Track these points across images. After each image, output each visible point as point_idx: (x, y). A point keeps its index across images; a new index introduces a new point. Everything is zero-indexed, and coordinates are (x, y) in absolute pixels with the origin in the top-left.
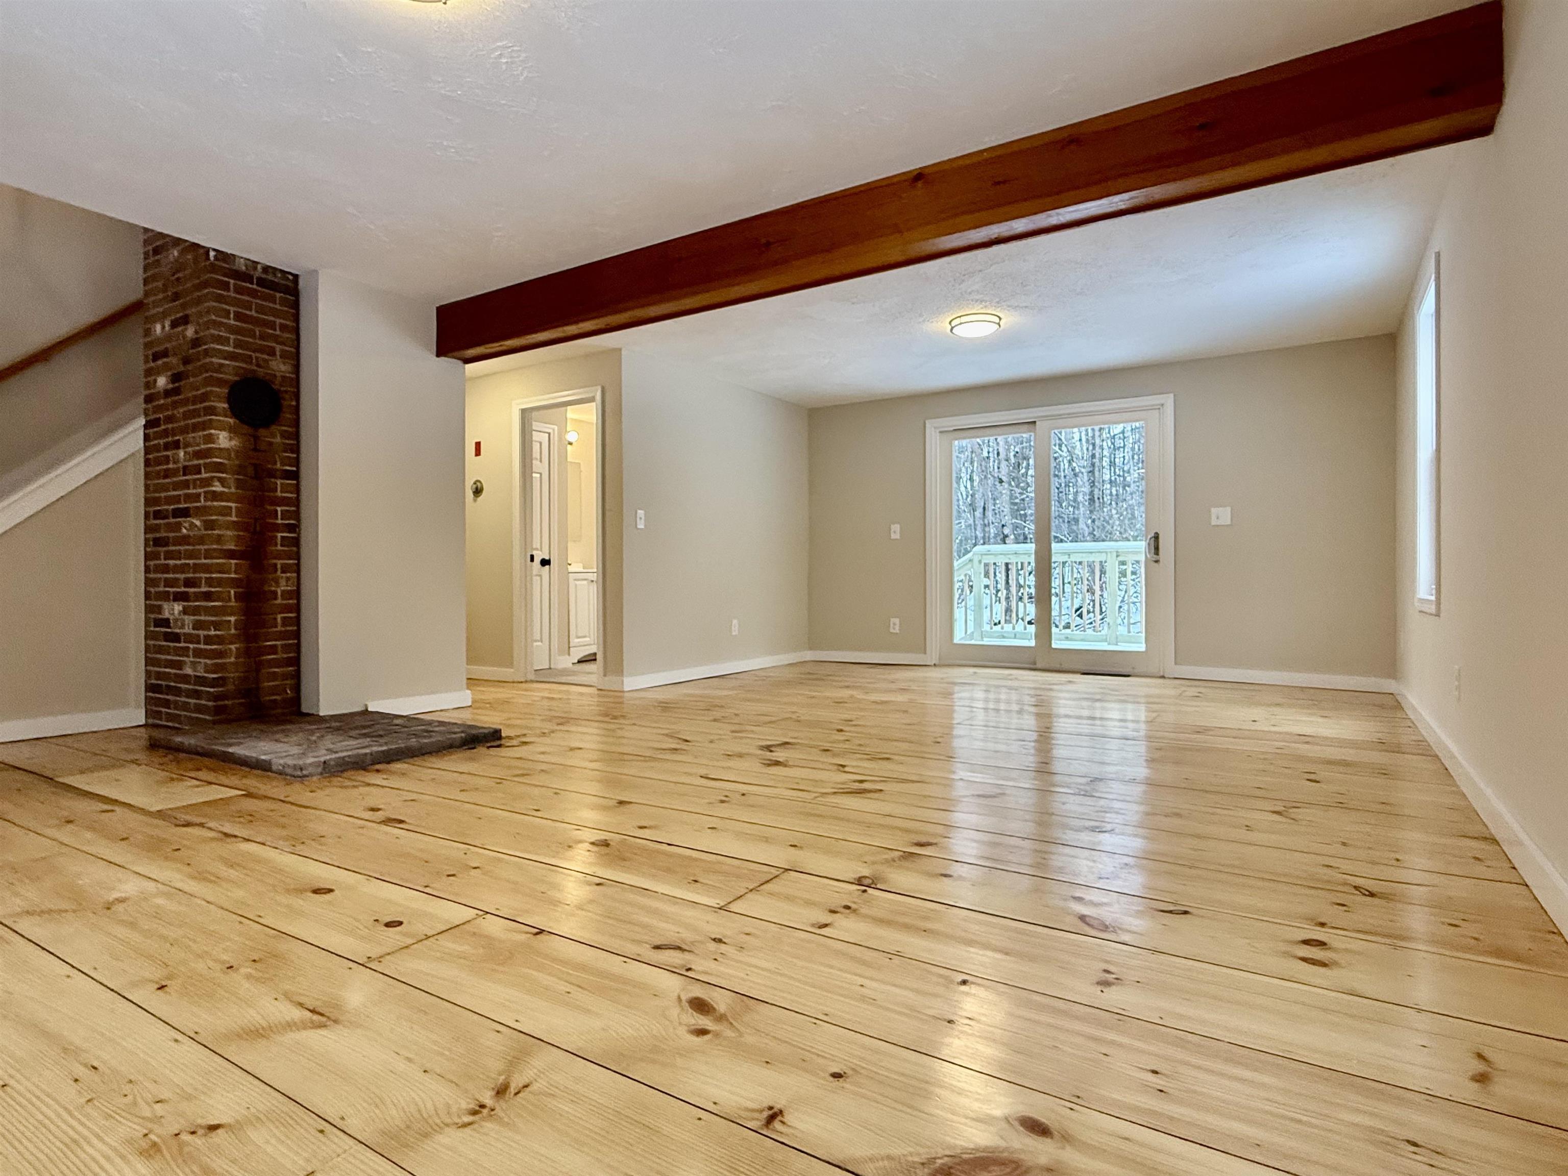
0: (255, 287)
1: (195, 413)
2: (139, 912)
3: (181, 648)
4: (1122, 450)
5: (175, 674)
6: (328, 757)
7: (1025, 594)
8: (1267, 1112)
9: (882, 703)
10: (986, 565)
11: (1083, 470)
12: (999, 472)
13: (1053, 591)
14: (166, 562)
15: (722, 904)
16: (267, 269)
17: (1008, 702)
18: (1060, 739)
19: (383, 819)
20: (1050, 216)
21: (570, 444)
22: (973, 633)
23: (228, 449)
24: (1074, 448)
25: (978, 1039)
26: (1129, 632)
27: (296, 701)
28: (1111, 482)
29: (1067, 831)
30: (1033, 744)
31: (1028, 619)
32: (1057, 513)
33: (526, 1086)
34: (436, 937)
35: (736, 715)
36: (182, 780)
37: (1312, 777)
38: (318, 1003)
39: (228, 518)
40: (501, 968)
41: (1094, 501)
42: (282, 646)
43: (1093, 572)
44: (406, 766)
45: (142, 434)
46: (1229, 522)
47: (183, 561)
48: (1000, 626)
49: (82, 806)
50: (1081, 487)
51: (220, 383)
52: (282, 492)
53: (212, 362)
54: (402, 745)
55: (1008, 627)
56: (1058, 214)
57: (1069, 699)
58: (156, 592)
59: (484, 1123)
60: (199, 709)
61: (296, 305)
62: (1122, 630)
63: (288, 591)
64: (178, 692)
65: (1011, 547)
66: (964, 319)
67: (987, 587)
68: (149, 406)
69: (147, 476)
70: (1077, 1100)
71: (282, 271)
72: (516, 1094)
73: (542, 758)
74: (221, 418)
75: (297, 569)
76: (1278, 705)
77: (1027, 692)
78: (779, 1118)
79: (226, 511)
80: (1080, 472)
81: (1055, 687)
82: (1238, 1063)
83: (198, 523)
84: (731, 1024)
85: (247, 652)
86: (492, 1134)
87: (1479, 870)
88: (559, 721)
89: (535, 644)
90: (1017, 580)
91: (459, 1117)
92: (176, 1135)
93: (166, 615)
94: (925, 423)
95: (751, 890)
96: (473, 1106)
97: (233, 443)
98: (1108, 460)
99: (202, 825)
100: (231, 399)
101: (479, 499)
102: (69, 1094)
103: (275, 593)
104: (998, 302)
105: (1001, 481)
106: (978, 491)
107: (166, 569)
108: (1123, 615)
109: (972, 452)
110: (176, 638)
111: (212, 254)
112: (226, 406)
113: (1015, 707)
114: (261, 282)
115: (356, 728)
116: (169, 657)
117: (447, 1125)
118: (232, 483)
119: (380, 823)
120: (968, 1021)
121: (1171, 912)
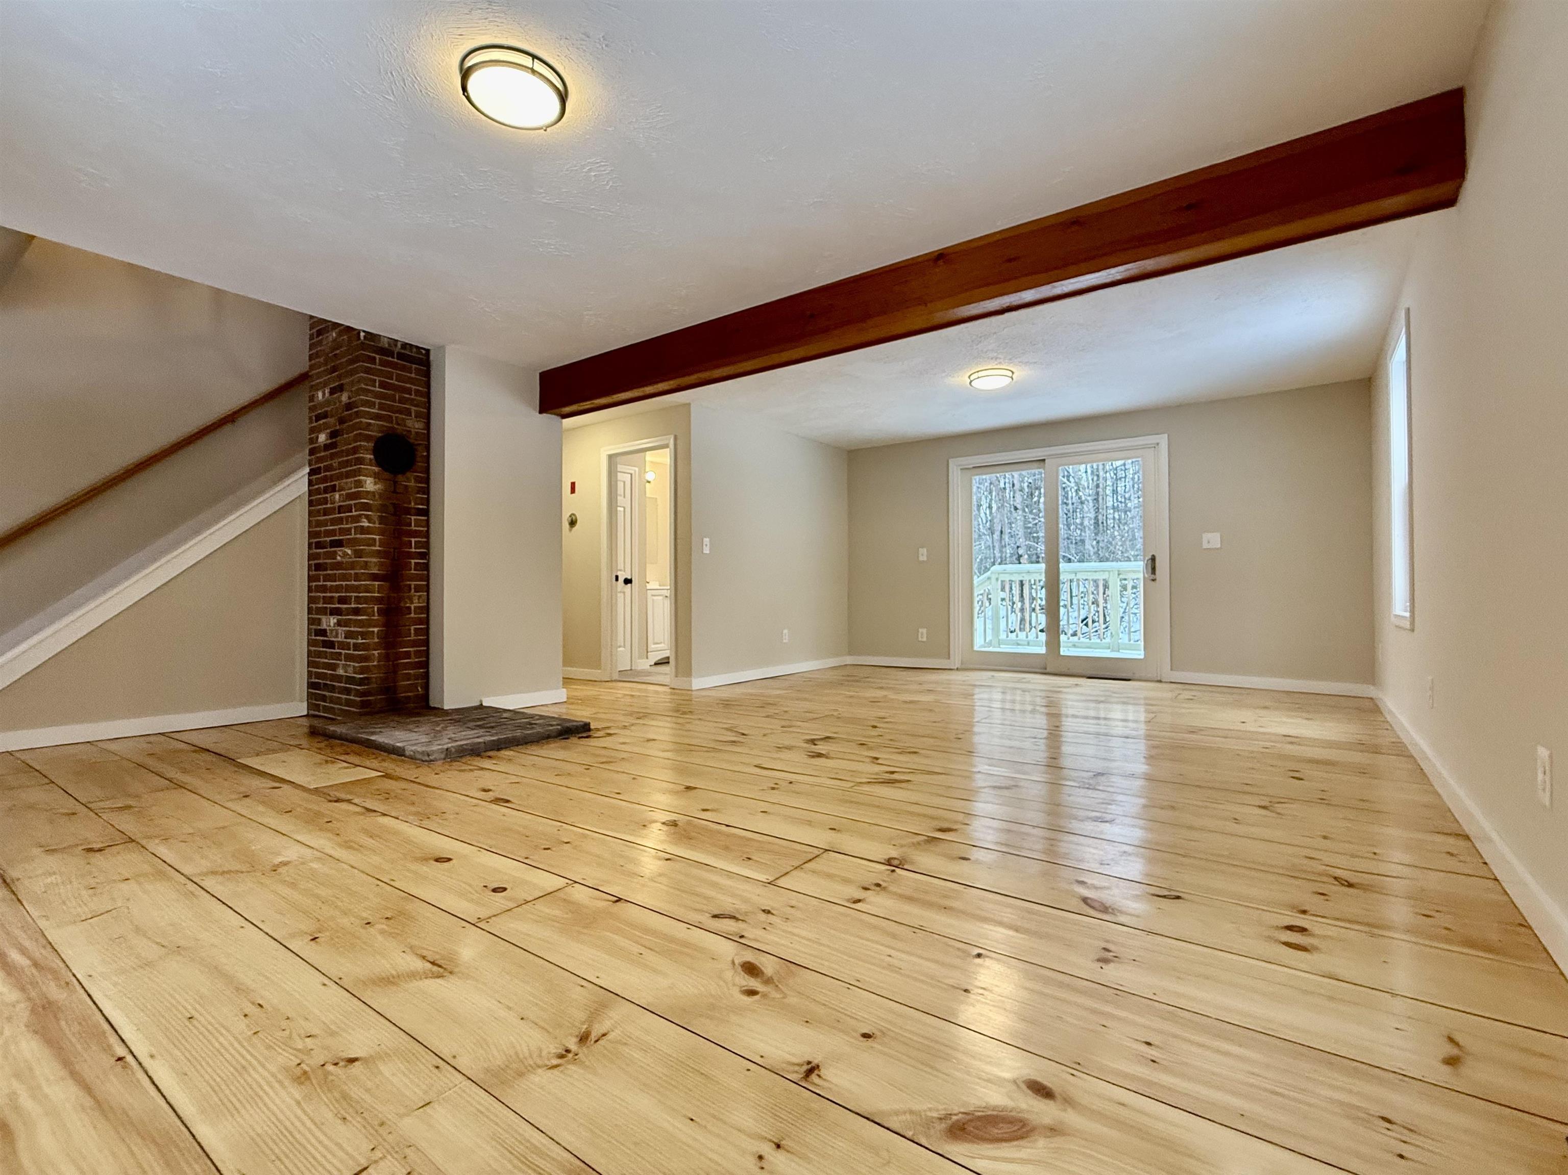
0: (396, 360)
1: (347, 463)
2: (300, 875)
3: (337, 653)
4: (1123, 479)
5: (330, 674)
6: (450, 745)
7: (1038, 605)
8: (1252, 1085)
9: (911, 702)
10: (1002, 581)
11: (1089, 498)
12: (1014, 501)
13: (1062, 603)
14: (325, 583)
15: (771, 879)
16: (405, 345)
17: (1023, 703)
18: (1067, 737)
19: (493, 799)
20: (1054, 287)
21: (649, 482)
22: (991, 640)
23: (373, 492)
24: (1080, 479)
25: (992, 1008)
26: (1130, 640)
27: (426, 697)
28: (1114, 508)
29: (1073, 821)
30: (1044, 741)
31: (1041, 627)
32: (1066, 536)
33: (604, 1035)
34: (533, 902)
35: (786, 712)
36: (333, 762)
37: (1296, 775)
38: (437, 957)
39: (373, 548)
40: (585, 931)
41: (1098, 526)
42: (415, 652)
43: (1097, 586)
44: (512, 753)
45: (307, 480)
46: (1219, 546)
47: (337, 583)
48: (1015, 633)
49: (256, 783)
50: (1087, 513)
51: (368, 438)
52: (415, 526)
53: (361, 422)
54: (509, 735)
55: (1022, 635)
56: (1063, 285)
57: (1078, 701)
58: (316, 608)
59: (570, 1066)
60: (349, 703)
61: (428, 374)
62: (1124, 638)
63: (419, 607)
64: (332, 689)
65: (1026, 566)
66: (980, 374)
67: (1003, 600)
68: (313, 457)
69: (310, 514)
70: (1077, 1066)
71: (417, 347)
72: (596, 1041)
73: (623, 747)
74: (369, 467)
75: (427, 589)
76: (1266, 708)
77: (1039, 694)
78: (816, 1072)
79: (372, 542)
80: (1086, 500)
81: (1065, 690)
82: (1227, 1039)
83: (349, 552)
84: (777, 986)
85: (387, 657)
86: (575, 1076)
87: (1452, 864)
88: (638, 715)
89: (619, 649)
90: (1031, 593)
91: (549, 1060)
92: (323, 1065)
93: (324, 626)
94: (948, 461)
95: (796, 868)
96: (561, 1051)
97: (378, 486)
98: (1111, 488)
99: (349, 801)
100: (376, 451)
101: (575, 529)
102: (241, 1025)
103: (409, 608)
104: (1010, 359)
105: (1016, 509)
106: (996, 517)
107: (324, 589)
108: (1124, 624)
109: (991, 483)
110: (331, 645)
111: (362, 334)
112: (372, 457)
113: (1029, 708)
114: (401, 356)
115: (473, 720)
116: (327, 661)
117: (539, 1067)
118: (376, 519)
119: (491, 802)
120: (981, 991)
121: (1164, 897)
